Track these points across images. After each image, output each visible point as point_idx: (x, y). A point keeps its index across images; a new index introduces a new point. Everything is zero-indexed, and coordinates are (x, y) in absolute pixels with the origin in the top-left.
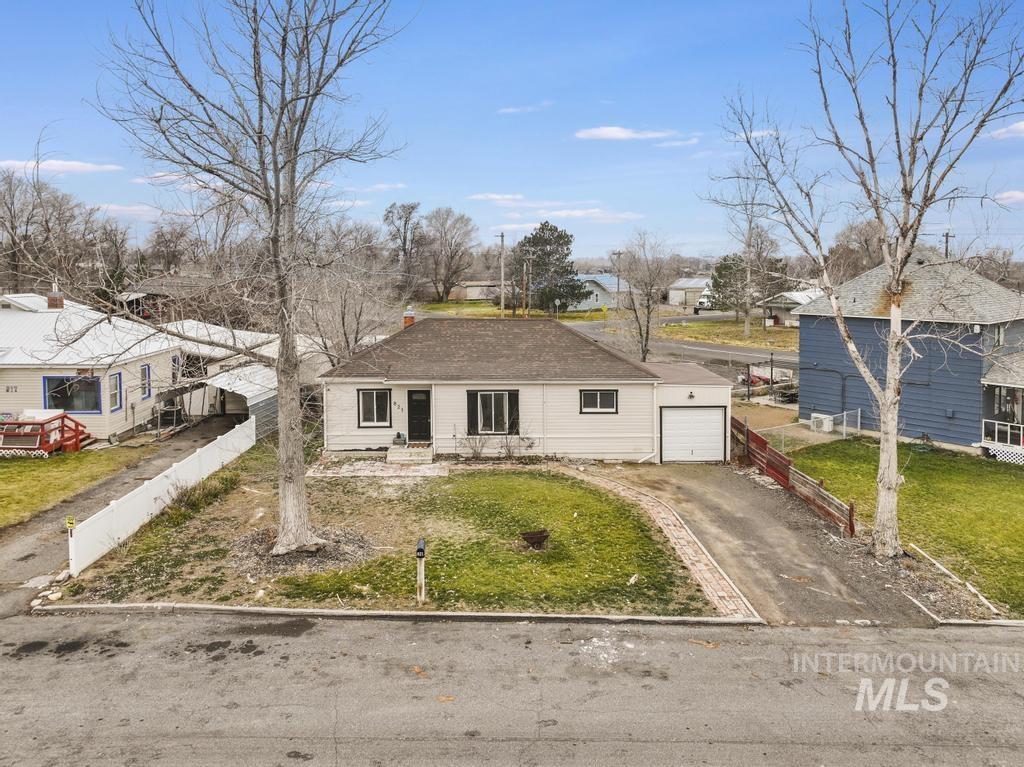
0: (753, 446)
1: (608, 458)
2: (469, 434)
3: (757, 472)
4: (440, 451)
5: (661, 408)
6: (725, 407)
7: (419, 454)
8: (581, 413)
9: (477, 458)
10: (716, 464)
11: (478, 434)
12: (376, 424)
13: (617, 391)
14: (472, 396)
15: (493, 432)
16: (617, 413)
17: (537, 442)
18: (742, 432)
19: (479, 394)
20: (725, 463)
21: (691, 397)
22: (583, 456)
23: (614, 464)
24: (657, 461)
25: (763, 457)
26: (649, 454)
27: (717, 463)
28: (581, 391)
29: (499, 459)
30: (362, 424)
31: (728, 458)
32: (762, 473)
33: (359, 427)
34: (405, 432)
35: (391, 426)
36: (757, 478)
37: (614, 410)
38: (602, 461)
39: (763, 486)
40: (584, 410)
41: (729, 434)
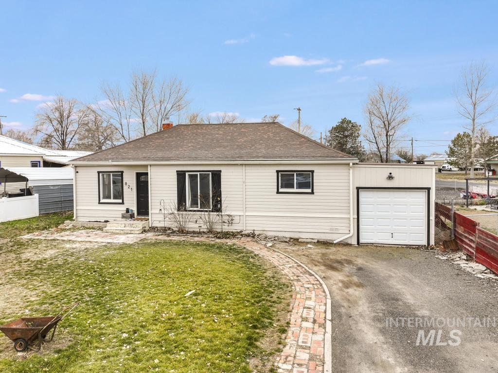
0: (460, 230)
1: (304, 236)
2: (179, 210)
3: (465, 257)
4: (155, 225)
5: (358, 189)
6: (429, 189)
7: (131, 225)
8: (278, 192)
9: (182, 231)
10: (418, 249)
11: (186, 210)
12: (112, 201)
13: (313, 172)
14: (181, 175)
15: (199, 209)
16: (312, 193)
17: (236, 219)
18: (448, 217)
19: (187, 174)
20: (428, 247)
21: (390, 177)
22: (280, 234)
23: (308, 243)
24: (354, 242)
25: (471, 241)
26: (345, 234)
27: (418, 247)
28: (278, 172)
29: (200, 233)
30: (102, 201)
31: (432, 242)
32: (470, 258)
33: (99, 203)
34: (134, 209)
35: (123, 203)
36: (463, 264)
37: (309, 191)
38: (297, 240)
39: (469, 274)
40: (281, 190)
41: (432, 218)
